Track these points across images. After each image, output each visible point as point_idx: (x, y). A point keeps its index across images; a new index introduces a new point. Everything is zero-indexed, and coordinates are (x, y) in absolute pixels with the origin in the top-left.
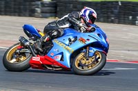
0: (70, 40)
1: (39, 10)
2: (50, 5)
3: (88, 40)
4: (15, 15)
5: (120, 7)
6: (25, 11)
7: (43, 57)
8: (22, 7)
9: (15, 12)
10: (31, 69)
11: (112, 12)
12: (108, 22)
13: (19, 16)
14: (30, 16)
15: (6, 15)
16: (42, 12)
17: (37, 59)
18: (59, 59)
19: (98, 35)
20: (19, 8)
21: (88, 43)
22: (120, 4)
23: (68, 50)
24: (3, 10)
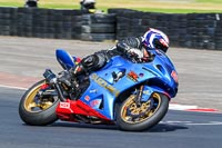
0: (115, 76)
1: (87, 28)
2: (105, 20)
3: (142, 74)
4: (49, 37)
5: (218, 23)
6: (66, 30)
7: (74, 102)
8: (61, 23)
9: (50, 31)
10: (59, 121)
11: (206, 32)
12: (198, 47)
13: (56, 37)
14: (74, 38)
15: (35, 36)
16: (93, 32)
17: (66, 105)
18: (98, 106)
19: (158, 66)
20: (56, 26)
21: (141, 79)
22: (218, 19)
23: (111, 92)
24: (30, 28)
